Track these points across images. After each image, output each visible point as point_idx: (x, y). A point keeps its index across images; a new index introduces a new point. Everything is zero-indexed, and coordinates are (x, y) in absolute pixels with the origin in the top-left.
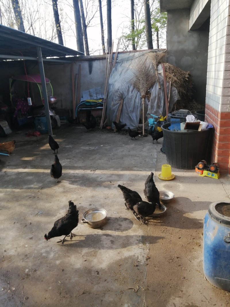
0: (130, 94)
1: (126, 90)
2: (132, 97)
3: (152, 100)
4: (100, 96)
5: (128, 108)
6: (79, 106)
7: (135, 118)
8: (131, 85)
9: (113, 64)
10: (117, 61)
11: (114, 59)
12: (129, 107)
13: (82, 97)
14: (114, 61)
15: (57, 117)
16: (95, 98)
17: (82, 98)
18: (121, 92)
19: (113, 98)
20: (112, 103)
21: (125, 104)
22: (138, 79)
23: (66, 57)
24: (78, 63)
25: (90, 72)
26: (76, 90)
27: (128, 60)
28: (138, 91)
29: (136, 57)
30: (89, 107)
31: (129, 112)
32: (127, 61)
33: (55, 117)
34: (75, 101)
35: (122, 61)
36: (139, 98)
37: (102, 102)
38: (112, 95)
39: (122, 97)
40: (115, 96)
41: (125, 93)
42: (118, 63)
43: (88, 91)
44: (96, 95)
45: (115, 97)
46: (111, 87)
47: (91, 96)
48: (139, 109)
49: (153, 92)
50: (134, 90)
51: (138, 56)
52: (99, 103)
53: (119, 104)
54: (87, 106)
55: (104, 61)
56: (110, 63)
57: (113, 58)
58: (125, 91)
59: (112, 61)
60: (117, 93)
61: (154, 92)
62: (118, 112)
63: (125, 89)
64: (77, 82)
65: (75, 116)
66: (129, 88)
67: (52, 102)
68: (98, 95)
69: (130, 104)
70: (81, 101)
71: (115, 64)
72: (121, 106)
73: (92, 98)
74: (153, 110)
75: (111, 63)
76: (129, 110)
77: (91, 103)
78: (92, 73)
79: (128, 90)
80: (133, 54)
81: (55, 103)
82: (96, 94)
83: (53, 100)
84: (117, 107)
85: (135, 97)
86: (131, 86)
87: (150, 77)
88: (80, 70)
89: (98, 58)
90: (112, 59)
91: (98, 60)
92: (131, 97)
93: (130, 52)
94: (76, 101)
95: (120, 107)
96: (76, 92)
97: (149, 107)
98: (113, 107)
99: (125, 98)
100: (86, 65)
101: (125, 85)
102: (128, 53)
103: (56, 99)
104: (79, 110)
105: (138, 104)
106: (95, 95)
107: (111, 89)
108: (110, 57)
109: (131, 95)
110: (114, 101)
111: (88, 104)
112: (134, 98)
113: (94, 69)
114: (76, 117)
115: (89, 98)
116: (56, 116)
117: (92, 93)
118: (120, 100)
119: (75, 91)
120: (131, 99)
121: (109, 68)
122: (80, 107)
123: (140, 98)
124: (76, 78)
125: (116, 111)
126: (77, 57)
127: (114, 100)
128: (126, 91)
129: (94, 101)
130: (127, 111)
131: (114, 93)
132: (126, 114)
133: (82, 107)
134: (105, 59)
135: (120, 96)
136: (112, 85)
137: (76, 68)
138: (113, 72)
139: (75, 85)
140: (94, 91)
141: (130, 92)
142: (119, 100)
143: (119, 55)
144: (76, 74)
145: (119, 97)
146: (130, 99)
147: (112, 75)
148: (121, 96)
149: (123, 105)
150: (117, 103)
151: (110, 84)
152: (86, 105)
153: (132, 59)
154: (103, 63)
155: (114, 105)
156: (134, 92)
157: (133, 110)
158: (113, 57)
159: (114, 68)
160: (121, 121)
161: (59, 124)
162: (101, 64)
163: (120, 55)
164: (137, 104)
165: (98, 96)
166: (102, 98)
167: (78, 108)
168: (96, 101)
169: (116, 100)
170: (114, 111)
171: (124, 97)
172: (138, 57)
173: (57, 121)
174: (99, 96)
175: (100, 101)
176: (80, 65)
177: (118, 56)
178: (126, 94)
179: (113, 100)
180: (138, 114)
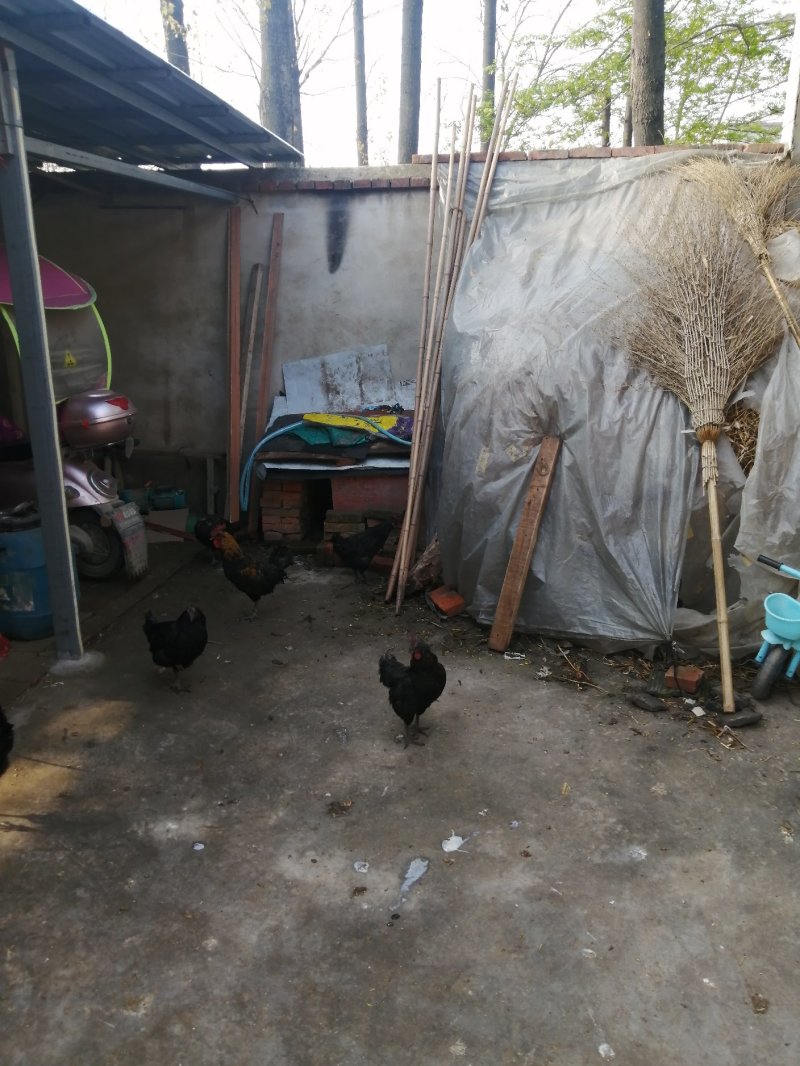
0: (611, 408)
1: (582, 378)
2: (622, 428)
3: (767, 455)
4: (380, 396)
5: (596, 502)
6: (264, 449)
7: (646, 572)
8: (614, 348)
9: (468, 222)
10: (493, 202)
11: (475, 195)
12: (607, 494)
13: (283, 394)
14: (479, 204)
15: (129, 517)
16: (354, 403)
17: (279, 400)
18: (549, 391)
19: (490, 423)
20: (484, 459)
21: (573, 468)
22: (660, 311)
23: (205, 167)
24: (269, 207)
25: (335, 260)
26: (250, 356)
27: (557, 199)
28: (666, 392)
29: (604, 186)
30: (322, 457)
31: (603, 529)
32: (552, 203)
33: (115, 515)
34: (243, 412)
35: (526, 204)
36: (673, 438)
37: (394, 430)
38: (478, 403)
39: (549, 425)
40: (504, 414)
41: (572, 396)
42: (498, 213)
43: (317, 361)
44: (360, 384)
45: (506, 423)
46: (475, 355)
47: (330, 389)
48: (675, 514)
49: (772, 407)
50: (636, 384)
51: (618, 182)
52: (378, 439)
53: (526, 468)
54: (310, 453)
55: (417, 199)
56: (451, 211)
57: (470, 188)
58: (578, 385)
59: (465, 201)
60: (520, 395)
61: (780, 404)
62: (520, 516)
63: (574, 373)
64: (255, 307)
65: (239, 498)
66: (600, 366)
67: (102, 428)
68: (367, 387)
69: (610, 473)
70: (277, 413)
71: (484, 217)
72: (546, 480)
73: (335, 402)
74: (774, 528)
75: (459, 212)
76: (602, 516)
77: (336, 433)
78: (344, 264)
79: (598, 383)
80: (586, 173)
81: (122, 430)
82: (362, 379)
83: (103, 413)
84: (513, 483)
85: (646, 427)
86: (614, 355)
87: (748, 305)
88: (275, 244)
89: (385, 185)
90: (467, 191)
91: (385, 196)
92: (617, 428)
93: (570, 158)
94: (248, 411)
95: (535, 483)
96: (249, 368)
97: (749, 505)
98: (485, 482)
99: (572, 431)
100: (311, 217)
101: (575, 347)
102: (558, 165)
103: (124, 407)
104: (264, 473)
105: (670, 473)
106: (351, 386)
107: (474, 369)
108: (454, 179)
109: (618, 415)
110: (496, 444)
111: (317, 439)
112: (641, 435)
113: (354, 244)
114: (245, 506)
115: (321, 402)
116: (123, 508)
117: (338, 376)
118: (535, 442)
119: (243, 355)
120: (619, 438)
121: (447, 237)
122: (271, 455)
123: (680, 441)
124: (251, 290)
125: (507, 507)
126: (262, 169)
127: (494, 435)
128: (585, 386)
129: (351, 422)
130: (591, 514)
131: (494, 393)
132: (576, 539)
133: (281, 455)
134: (426, 188)
135: (538, 418)
136: (474, 338)
137: (254, 229)
138: (476, 264)
139: (244, 328)
140: (351, 365)
141: (610, 397)
142: (526, 443)
143: (503, 169)
144: (256, 267)
145: (529, 420)
146: (608, 440)
147: (467, 279)
148: (544, 416)
149: (555, 476)
150: (513, 459)
151: (461, 336)
152: (308, 447)
153: (583, 198)
154: (408, 211)
155: (495, 471)
156: (634, 394)
157: (628, 515)
158: (468, 181)
159: (478, 244)
160: (541, 577)
161: (137, 559)
162: (400, 218)
163: (509, 172)
164: (661, 479)
165: (368, 394)
166: (391, 404)
167: (259, 462)
168: (362, 425)
169: (507, 442)
170: (490, 510)
171: (564, 426)
172: (616, 188)
173: (127, 540)
174: (376, 390)
175: (387, 423)
176: (278, 219)
177: (500, 176)
178: (580, 407)
179: (486, 438)
180: (668, 544)
